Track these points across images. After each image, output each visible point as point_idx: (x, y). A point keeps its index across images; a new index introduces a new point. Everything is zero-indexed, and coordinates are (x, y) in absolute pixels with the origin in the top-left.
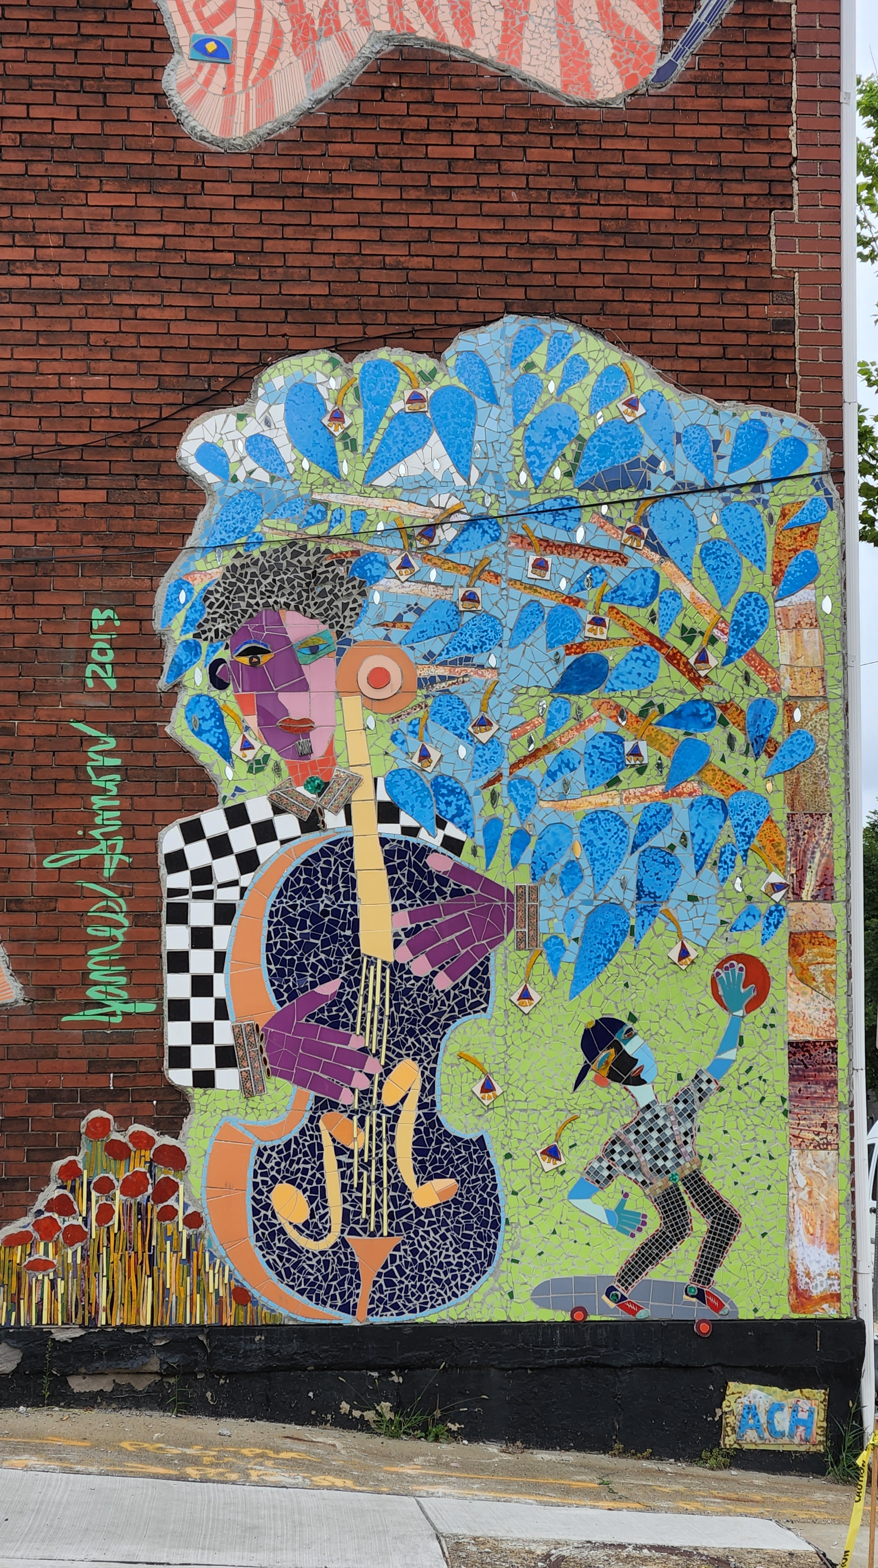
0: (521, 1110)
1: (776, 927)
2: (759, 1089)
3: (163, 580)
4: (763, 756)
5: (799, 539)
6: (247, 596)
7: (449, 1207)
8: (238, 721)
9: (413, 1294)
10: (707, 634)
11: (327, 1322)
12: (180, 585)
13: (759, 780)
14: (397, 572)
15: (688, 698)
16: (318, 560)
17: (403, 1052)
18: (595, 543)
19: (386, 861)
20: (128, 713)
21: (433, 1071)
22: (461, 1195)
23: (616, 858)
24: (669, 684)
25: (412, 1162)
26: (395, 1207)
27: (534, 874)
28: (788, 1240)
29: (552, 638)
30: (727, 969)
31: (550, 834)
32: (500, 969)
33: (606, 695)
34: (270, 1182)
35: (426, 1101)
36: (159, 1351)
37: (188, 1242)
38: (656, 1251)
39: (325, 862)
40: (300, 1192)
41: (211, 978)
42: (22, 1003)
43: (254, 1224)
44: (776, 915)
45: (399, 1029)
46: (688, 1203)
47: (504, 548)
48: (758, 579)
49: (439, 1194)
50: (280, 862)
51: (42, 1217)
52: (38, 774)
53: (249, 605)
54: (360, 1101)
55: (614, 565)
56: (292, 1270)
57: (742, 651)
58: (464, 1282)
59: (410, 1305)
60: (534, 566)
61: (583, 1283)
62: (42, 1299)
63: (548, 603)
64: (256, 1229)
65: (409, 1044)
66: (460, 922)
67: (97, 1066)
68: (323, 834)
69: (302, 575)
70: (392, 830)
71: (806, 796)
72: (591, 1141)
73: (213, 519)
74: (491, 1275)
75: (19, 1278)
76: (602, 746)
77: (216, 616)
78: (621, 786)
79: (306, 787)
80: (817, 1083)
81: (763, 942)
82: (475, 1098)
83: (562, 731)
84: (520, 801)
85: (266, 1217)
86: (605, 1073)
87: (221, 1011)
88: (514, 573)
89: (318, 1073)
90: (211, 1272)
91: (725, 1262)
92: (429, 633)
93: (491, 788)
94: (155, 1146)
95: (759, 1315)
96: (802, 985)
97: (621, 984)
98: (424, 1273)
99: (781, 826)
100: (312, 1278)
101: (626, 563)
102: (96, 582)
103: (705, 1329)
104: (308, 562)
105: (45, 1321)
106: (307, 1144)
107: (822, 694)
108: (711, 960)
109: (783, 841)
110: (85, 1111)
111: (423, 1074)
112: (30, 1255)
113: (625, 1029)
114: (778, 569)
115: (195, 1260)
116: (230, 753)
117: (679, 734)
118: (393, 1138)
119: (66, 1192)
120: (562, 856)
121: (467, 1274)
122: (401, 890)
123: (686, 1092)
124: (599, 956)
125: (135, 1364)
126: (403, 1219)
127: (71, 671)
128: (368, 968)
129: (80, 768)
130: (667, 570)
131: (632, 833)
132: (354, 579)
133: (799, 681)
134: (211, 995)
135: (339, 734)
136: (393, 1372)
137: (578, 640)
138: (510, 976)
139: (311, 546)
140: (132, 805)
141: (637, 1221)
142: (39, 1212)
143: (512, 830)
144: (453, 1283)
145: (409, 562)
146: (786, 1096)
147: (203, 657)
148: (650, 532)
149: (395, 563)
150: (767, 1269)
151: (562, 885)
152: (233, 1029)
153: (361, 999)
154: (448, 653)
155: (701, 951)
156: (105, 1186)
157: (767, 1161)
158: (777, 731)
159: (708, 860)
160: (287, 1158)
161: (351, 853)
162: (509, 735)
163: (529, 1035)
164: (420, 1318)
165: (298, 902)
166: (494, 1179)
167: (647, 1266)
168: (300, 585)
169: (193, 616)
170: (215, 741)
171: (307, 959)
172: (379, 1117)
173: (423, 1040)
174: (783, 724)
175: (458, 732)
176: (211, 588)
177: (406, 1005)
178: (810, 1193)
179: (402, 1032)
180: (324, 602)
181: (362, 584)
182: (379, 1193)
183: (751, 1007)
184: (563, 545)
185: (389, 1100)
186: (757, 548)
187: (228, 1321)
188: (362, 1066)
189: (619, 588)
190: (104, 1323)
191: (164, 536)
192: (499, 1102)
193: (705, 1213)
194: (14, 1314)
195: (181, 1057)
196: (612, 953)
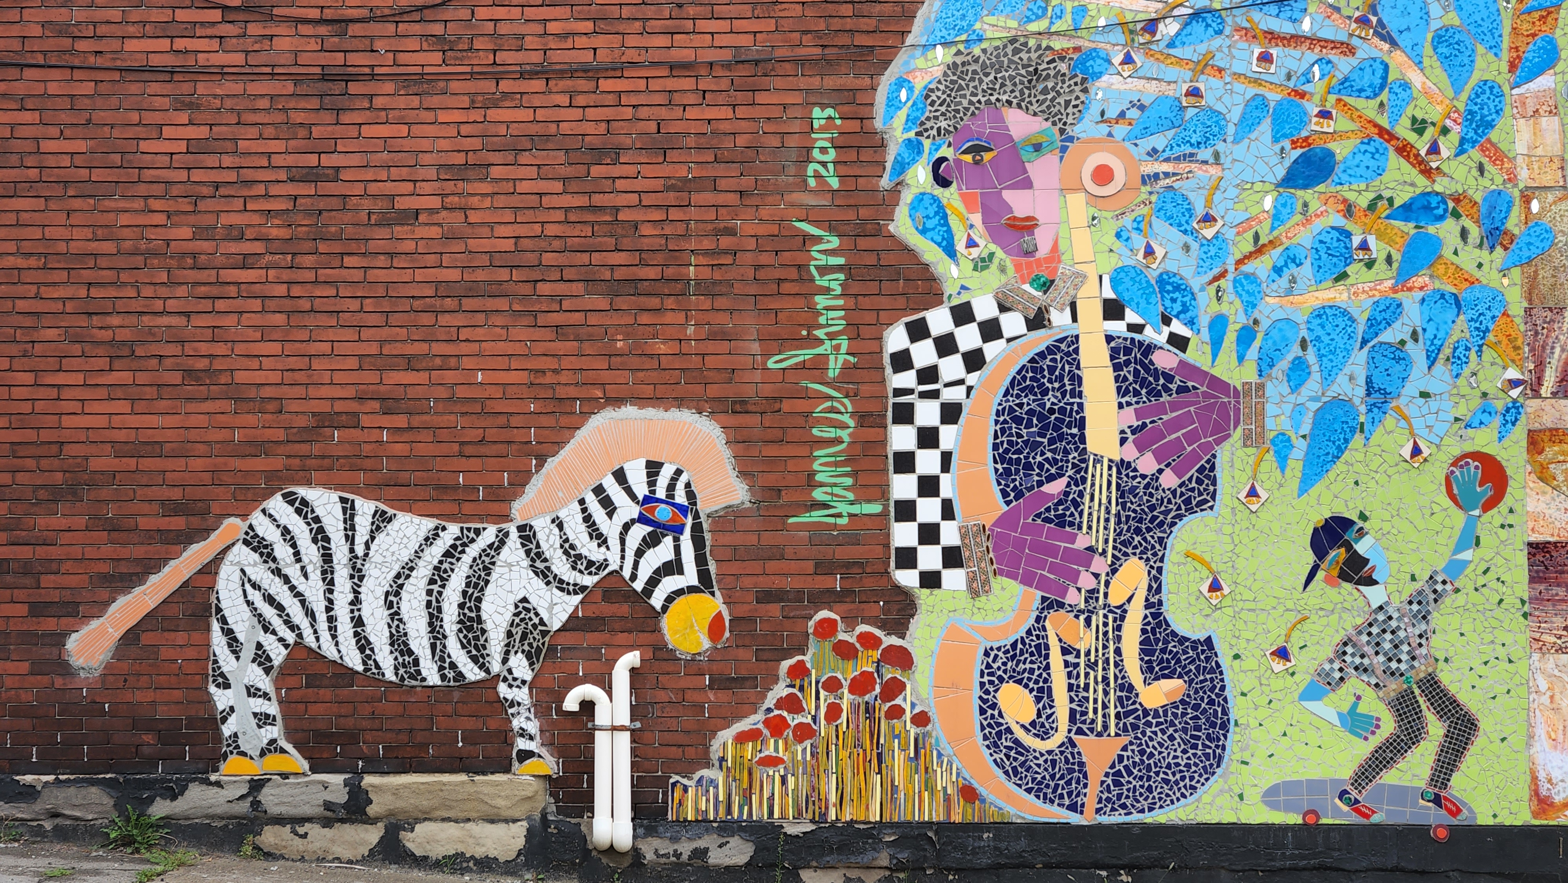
0: (1249, 610)
1: (1514, 424)
2: (1497, 591)
3: (884, 79)
4: (1499, 249)
5: (1538, 23)
6: (968, 93)
7: (1177, 708)
8: (963, 219)
9: (1141, 795)
10: (1439, 125)
11: (1055, 821)
12: (901, 83)
13: (1495, 275)
14: (1120, 68)
15: (1418, 191)
16: (1039, 57)
17: (1130, 551)
18: (1322, 34)
19: (1112, 358)
20: (851, 212)
21: (1160, 570)
22: (1189, 696)
23: (1345, 353)
24: (1398, 176)
25: (1138, 662)
26: (1123, 707)
27: (1260, 371)
28: (1529, 745)
29: (1277, 132)
30: (1462, 467)
31: (1276, 330)
32: (1227, 466)
33: (1333, 189)
34: (997, 682)
35: (1152, 600)
36: (888, 847)
37: (916, 740)
38: (1391, 755)
39: (1051, 360)
40: (1027, 691)
41: (937, 478)
42: (748, 505)
43: (981, 724)
44: (1514, 411)
45: (1126, 527)
46: (1424, 707)
47: (1228, 42)
48: (1494, 66)
49: (1167, 695)
50: (1005, 360)
51: (772, 715)
52: (761, 274)
53: (971, 103)
54: (1086, 601)
55: (1342, 56)
56: (1019, 769)
57: (1476, 141)
58: (1193, 783)
59: (1138, 805)
60: (1258, 59)
61: (1315, 786)
62: (773, 794)
63: (1273, 97)
64: (983, 728)
65: (1136, 542)
66: (1187, 419)
67: (824, 567)
68: (1049, 332)
69: (1023, 72)
70: (1118, 327)
71: (1544, 290)
72: (1321, 642)
73: (933, 16)
74: (1220, 777)
75: (750, 774)
76: (1328, 240)
77: (938, 114)
78: (1349, 281)
79: (1031, 285)
80: (1558, 586)
81: (1500, 440)
82: (1202, 598)
83: (1288, 226)
84: (1245, 297)
85: (993, 717)
86: (1335, 573)
87: (948, 511)
88: (1239, 67)
89: (1045, 573)
90: (939, 770)
91: (1463, 767)
92: (1152, 130)
93: (1216, 284)
94: (883, 646)
95: (1498, 821)
96: (1542, 484)
97: (1351, 482)
98: (1152, 774)
99: (1518, 320)
100: (1039, 777)
101: (1354, 54)
102: (816, 82)
103: (1442, 834)
104: (1029, 59)
105: (776, 815)
106: (1033, 644)
107: (1561, 184)
108: (1445, 458)
109: (1520, 335)
110: (812, 612)
111: (1149, 572)
112: (760, 751)
113: (1356, 528)
114: (1515, 55)
115: (923, 758)
116: (955, 251)
117: (1409, 228)
118: (1119, 638)
119: (795, 691)
120: (1289, 352)
121: (1196, 775)
122: (1127, 388)
123: (1420, 593)
124: (1328, 454)
125: (866, 859)
126: (1131, 719)
127: (792, 170)
128: (1094, 467)
129: (802, 267)
130: (1398, 61)
131: (1361, 328)
132: (1076, 76)
133: (1537, 171)
134: (937, 495)
135: (1063, 232)
136: (1122, 872)
137: (1304, 134)
138: (1237, 473)
139: (1032, 43)
140: (856, 304)
141: (1371, 724)
142: (769, 710)
143: (1238, 326)
144: (1182, 784)
145: (1131, 57)
146: (1526, 598)
147: (925, 155)
148: (1380, 21)
149: (1117, 59)
150: (1507, 774)
151: (1288, 381)
152: (960, 529)
153: (1087, 498)
154: (1171, 149)
155: (1434, 449)
156: (833, 685)
157: (1506, 665)
158: (1513, 223)
159: (1441, 356)
160: (1013, 657)
161: (1076, 351)
162: (1235, 230)
163: (1257, 534)
164: (1148, 818)
165: (1025, 400)
166: (1222, 680)
167: (1381, 770)
168: (1022, 83)
169: (915, 114)
170: (939, 239)
171: (1034, 458)
172: (1105, 616)
173: (1149, 538)
174: (1520, 216)
175: (1182, 228)
176: (932, 86)
177: (1132, 503)
178: (1552, 697)
179: (1128, 530)
180: (1046, 100)
181: (1084, 80)
182: (1106, 693)
183: (1488, 506)
184: (1288, 37)
185: (1115, 600)
186: (1492, 34)
187: (956, 818)
188: (1087, 565)
189: (1346, 79)
190: (834, 818)
191: (883, 34)
192: (1227, 602)
193: (1441, 717)
194: (746, 808)
195: (907, 558)
196: (1341, 451)
